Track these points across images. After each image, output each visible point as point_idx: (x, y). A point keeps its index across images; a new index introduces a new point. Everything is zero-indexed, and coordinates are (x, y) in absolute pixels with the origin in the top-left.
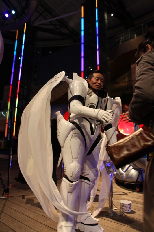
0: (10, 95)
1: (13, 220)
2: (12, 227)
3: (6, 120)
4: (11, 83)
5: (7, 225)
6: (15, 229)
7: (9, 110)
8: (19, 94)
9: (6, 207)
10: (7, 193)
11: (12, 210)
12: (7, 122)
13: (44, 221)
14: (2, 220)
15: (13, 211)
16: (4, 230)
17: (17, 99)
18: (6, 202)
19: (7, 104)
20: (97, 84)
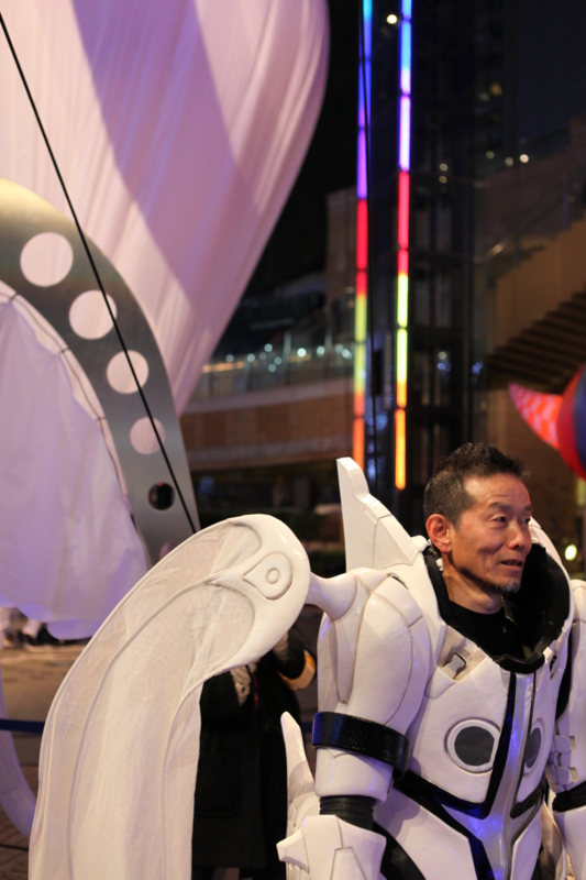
4: (362, 189)
12: (359, 408)
17: (403, 281)
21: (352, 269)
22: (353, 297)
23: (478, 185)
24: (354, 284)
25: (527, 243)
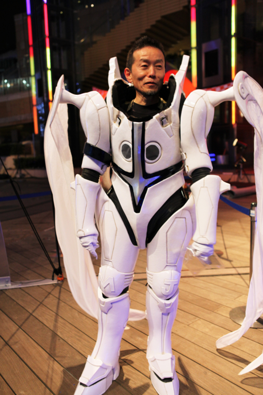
0: (31, 42)
1: (78, 334)
2: (78, 349)
3: (30, 98)
4: (29, 11)
5: (71, 344)
6: (84, 352)
7: (35, 76)
8: (50, 37)
9: (62, 304)
10: (60, 275)
11: (74, 310)
12: (34, 102)
13: (131, 337)
14: (61, 332)
15: (76, 314)
16: (68, 355)
17: (48, 50)
18: (60, 292)
19: (28, 61)
20: (147, 79)
21: (28, 46)
22: (28, 58)
23: (75, 12)
24: (29, 53)
25: (95, 38)
